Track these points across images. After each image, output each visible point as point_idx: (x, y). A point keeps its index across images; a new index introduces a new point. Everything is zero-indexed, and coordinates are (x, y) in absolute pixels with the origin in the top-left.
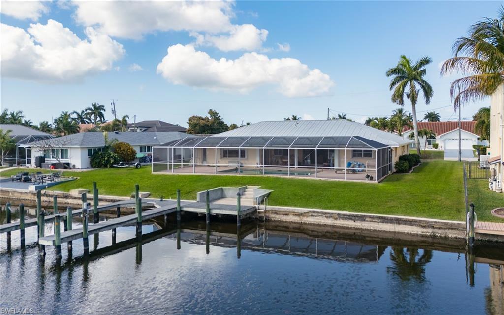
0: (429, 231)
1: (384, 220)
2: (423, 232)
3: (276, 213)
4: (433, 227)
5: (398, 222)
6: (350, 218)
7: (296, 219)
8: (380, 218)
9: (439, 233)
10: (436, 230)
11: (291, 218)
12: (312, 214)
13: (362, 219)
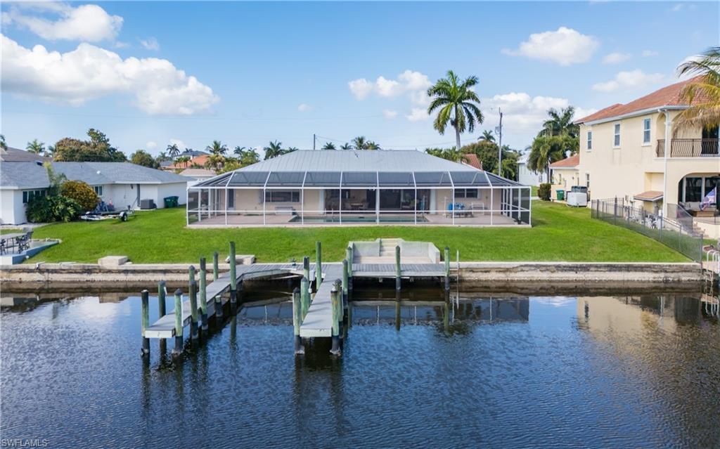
0: (662, 276)
1: (612, 268)
2: (654, 278)
3: (472, 270)
4: (666, 272)
5: (628, 268)
6: (571, 269)
7: (502, 276)
8: (608, 266)
9: (671, 277)
10: (668, 274)
11: (493, 276)
12: (522, 269)
13: (586, 269)
